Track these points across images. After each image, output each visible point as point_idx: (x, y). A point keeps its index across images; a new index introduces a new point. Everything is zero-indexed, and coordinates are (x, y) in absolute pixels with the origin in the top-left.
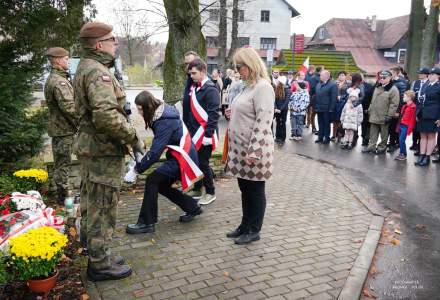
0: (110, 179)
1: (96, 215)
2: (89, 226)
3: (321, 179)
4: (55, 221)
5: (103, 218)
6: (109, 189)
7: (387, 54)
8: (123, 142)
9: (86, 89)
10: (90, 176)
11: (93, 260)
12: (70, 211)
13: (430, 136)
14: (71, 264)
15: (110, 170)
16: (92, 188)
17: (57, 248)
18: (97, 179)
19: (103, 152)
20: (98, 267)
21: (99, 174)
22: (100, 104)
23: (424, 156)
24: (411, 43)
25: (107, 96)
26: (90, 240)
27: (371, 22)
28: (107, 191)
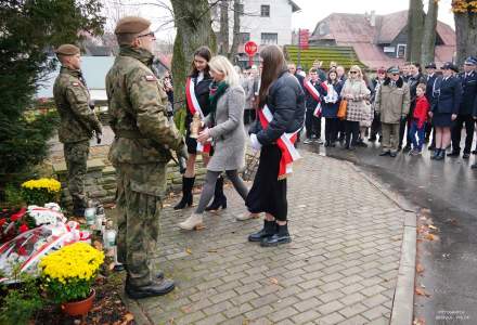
0: (153, 188)
1: (138, 227)
2: (129, 240)
3: (345, 177)
4: (81, 235)
5: (146, 230)
6: (153, 199)
7: (386, 50)
8: (166, 146)
9: (127, 90)
10: (132, 184)
11: (134, 276)
12: (91, 223)
13: (445, 130)
14: (106, 282)
15: (154, 177)
16: (134, 199)
17: (96, 266)
18: (139, 188)
19: (146, 158)
20: (139, 283)
21: (142, 183)
22: (146, 106)
23: (440, 150)
24: (411, 38)
25: (152, 97)
26: (131, 255)
27: (370, 17)
28: (150, 201)
